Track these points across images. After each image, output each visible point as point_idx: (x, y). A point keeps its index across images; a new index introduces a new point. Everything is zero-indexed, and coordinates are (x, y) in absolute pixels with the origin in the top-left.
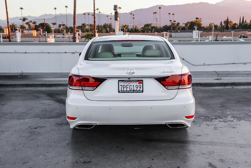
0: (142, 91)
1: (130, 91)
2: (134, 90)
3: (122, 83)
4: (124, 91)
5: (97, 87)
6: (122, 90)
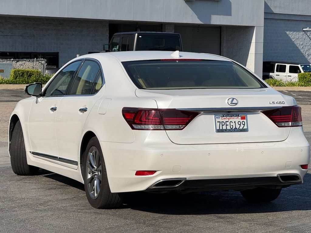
3: (219, 119)
5: (187, 124)
6: (221, 128)
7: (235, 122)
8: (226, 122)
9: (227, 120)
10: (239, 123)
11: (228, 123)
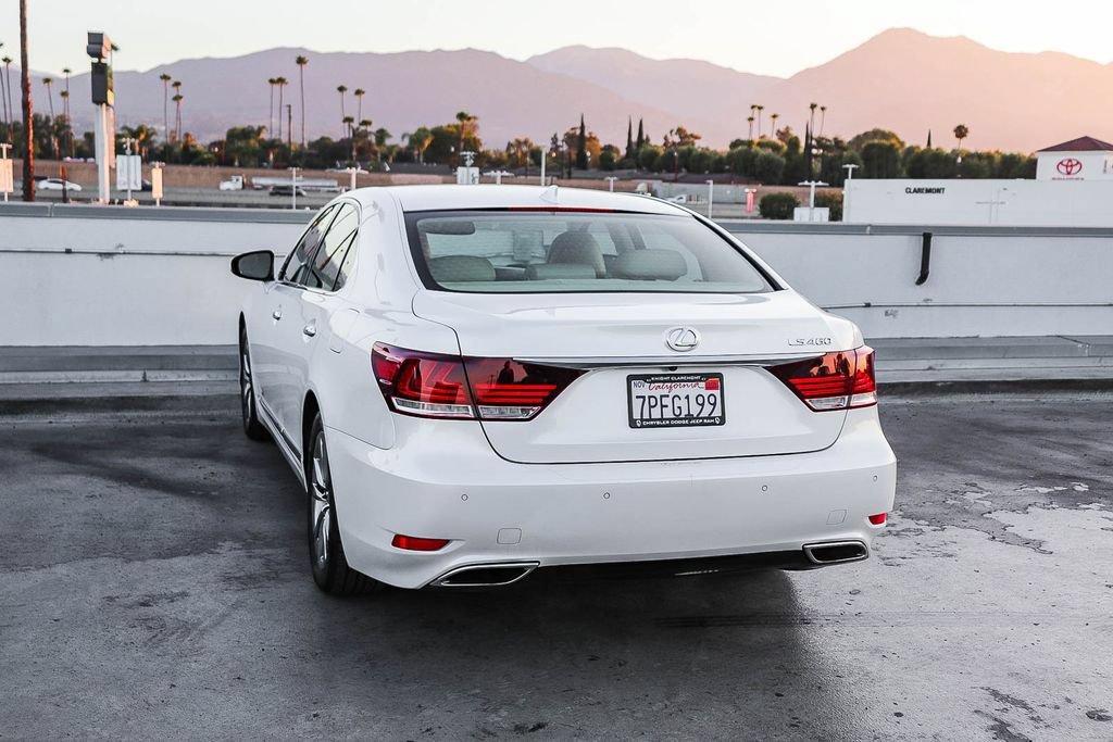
0: (722, 421)
1: (673, 419)
2: (689, 417)
3: (641, 389)
4: (651, 419)
5: (545, 403)
6: (646, 416)
7: (687, 397)
8: (662, 396)
9: (665, 392)
10: (700, 401)
11: (666, 401)
